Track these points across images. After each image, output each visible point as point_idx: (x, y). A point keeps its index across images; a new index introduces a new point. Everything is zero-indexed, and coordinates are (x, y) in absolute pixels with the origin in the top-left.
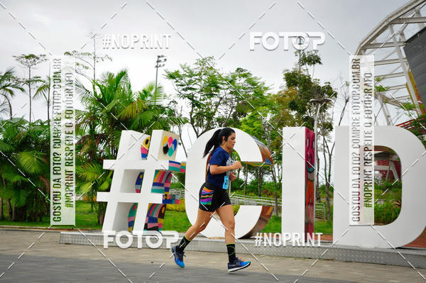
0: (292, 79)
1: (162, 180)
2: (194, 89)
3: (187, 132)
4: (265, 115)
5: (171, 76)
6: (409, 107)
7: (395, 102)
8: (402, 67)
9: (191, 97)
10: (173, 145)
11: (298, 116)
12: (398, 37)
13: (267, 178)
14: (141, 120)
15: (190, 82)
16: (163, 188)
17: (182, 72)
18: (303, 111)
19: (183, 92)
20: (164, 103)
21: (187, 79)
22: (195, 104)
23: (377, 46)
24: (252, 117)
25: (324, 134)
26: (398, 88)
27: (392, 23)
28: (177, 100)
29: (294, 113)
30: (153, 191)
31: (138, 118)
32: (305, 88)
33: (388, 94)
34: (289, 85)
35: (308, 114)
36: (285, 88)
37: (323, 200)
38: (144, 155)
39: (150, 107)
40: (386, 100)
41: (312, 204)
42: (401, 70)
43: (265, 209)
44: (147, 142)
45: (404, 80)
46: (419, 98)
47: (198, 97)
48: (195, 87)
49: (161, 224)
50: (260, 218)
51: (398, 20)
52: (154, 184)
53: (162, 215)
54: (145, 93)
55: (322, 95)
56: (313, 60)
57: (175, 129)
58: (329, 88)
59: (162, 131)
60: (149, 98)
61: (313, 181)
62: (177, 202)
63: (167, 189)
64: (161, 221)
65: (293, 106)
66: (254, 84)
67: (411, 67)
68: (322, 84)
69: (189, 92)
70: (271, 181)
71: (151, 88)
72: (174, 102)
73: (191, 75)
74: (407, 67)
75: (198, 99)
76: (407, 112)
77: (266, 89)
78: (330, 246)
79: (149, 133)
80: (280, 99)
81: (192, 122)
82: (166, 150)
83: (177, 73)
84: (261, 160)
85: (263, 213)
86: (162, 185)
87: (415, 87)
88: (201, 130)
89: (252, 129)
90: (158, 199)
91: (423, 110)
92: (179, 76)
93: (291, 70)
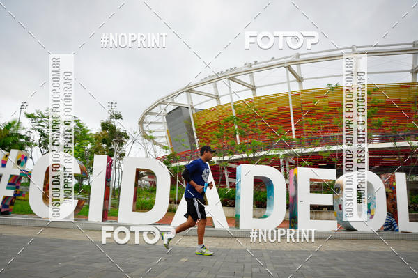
0: (105, 126)
1: (15, 182)
2: (43, 126)
3: (36, 152)
4: (87, 145)
5: (29, 116)
6: (166, 148)
7: (160, 145)
8: (164, 127)
9: (40, 131)
10: (24, 160)
11: (107, 147)
12: (163, 111)
13: (85, 183)
14: (4, 142)
15: (41, 121)
16: (15, 186)
17: (36, 115)
18: (109, 145)
19: (36, 127)
20: (22, 132)
21: (39, 119)
22: (43, 135)
23: (152, 114)
24: (78, 146)
25: (120, 159)
26: (162, 137)
27: (160, 103)
28: (32, 131)
29: (104, 146)
30: (7, 188)
31: (2, 141)
32: (112, 132)
33: (156, 140)
34: (103, 129)
35: (112, 147)
36: (101, 130)
37: (117, 197)
38: (4, 165)
39: (12, 134)
40: (155, 143)
41: (108, 199)
42: (163, 128)
43: (80, 201)
44: (6, 156)
45: (164, 133)
46: (171, 144)
47: (45, 130)
48: (44, 124)
49: (11, 210)
50: (77, 207)
51: (164, 102)
52: (9, 184)
53: (12, 204)
54: (10, 125)
55: (121, 137)
56: (118, 117)
57: (28, 149)
58: (125, 133)
59: (17, 150)
60: (12, 128)
61: (109, 187)
62: (24, 196)
63: (18, 187)
64: (11, 207)
65: (104, 141)
66: (81, 127)
67: (169, 128)
68: (121, 131)
69: (40, 127)
70: (87, 184)
71: (14, 122)
72: (30, 132)
73: (43, 117)
74: (167, 127)
75: (45, 132)
76: (165, 151)
77: (88, 130)
78: (116, 224)
79: (9, 151)
80: (97, 137)
81: (40, 147)
82: (19, 162)
83: (33, 114)
84: (80, 173)
85: (78, 204)
86: (14, 184)
87: (170, 138)
88: (45, 151)
89: (78, 153)
90: (11, 193)
91: (173, 151)
92: (34, 117)
93: (105, 121)
